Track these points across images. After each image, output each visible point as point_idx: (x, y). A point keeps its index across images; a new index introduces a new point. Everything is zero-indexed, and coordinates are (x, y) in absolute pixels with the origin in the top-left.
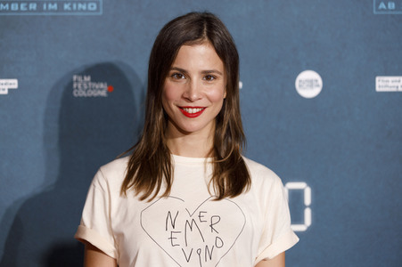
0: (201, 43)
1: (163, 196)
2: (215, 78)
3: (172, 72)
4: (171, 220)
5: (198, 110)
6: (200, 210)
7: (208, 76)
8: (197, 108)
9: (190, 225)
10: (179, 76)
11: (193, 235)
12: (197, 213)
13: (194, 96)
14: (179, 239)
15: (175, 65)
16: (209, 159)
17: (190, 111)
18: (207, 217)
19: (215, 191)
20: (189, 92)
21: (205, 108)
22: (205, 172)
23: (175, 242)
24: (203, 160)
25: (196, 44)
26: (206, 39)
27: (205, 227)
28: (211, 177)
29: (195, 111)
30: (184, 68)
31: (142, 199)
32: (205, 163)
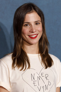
0: (32, 12)
1: (28, 68)
2: (39, 23)
3: (24, 24)
4: (33, 77)
5: (36, 35)
6: (41, 72)
7: (37, 23)
8: (35, 35)
9: (39, 78)
10: (27, 25)
11: (40, 81)
12: (40, 74)
13: (34, 31)
14: (36, 83)
15: (25, 22)
16: (39, 54)
17: (33, 36)
18: (44, 75)
19: (44, 65)
20: (32, 29)
21: (38, 34)
22: (39, 59)
23: (35, 84)
24: (37, 55)
25: (31, 12)
26: (34, 11)
27: (44, 78)
28: (41, 61)
29: (35, 36)
30: (29, 22)
31: (21, 70)
32: (39, 56)
